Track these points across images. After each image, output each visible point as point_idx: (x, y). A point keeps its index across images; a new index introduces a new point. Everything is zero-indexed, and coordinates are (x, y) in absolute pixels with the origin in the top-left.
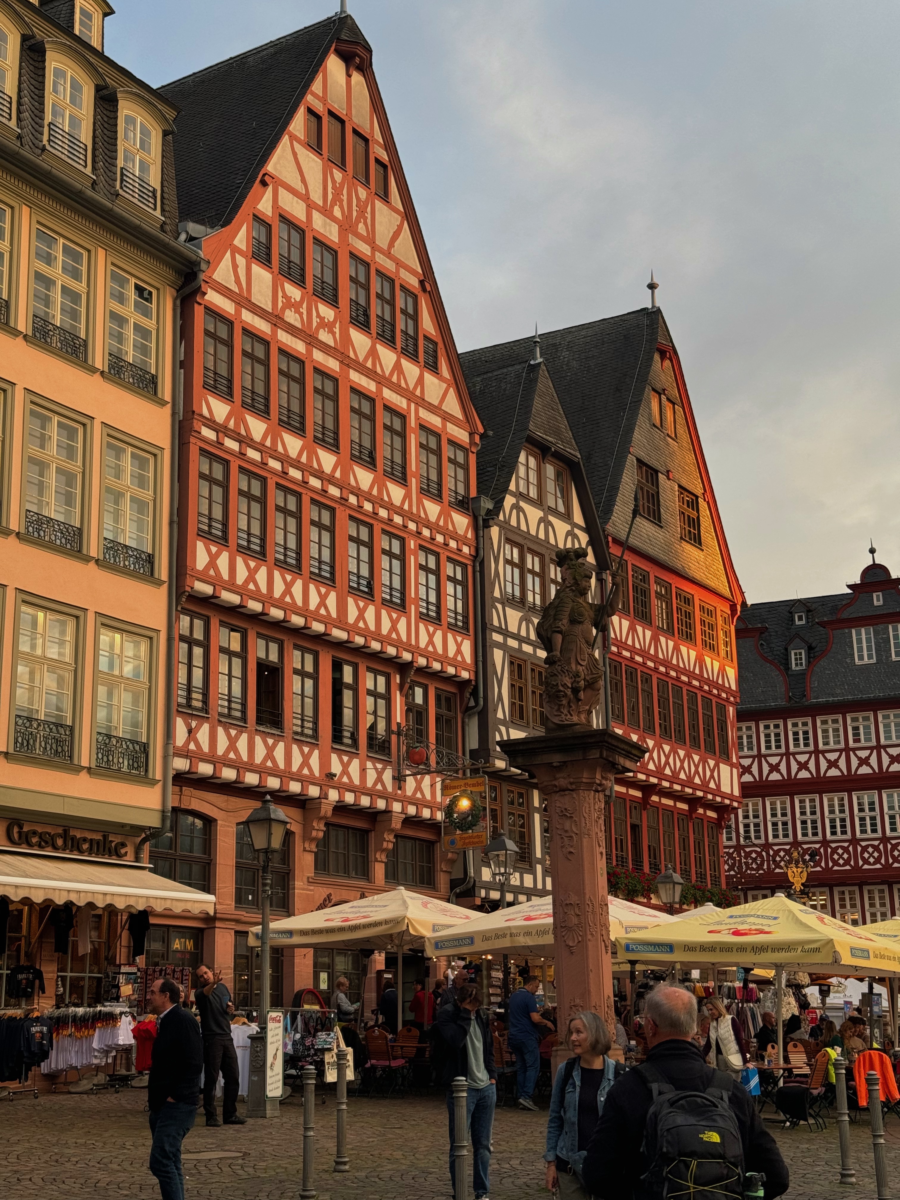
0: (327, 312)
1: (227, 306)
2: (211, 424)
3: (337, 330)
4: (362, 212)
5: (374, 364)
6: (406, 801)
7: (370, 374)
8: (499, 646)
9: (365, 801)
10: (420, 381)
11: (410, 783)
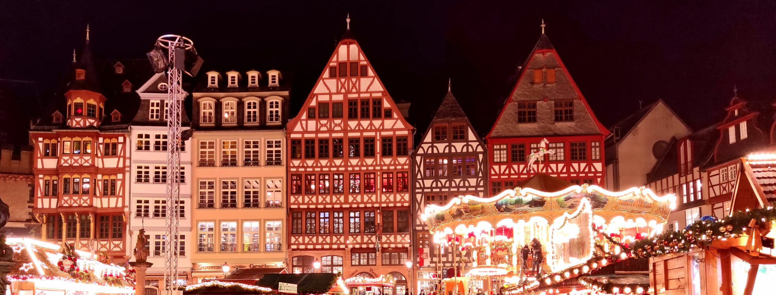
0: (338, 121)
1: (299, 136)
2: (294, 167)
3: (342, 125)
4: (354, 85)
5: (359, 128)
6: (382, 243)
7: (359, 131)
8: (419, 193)
9: (364, 246)
10: (382, 124)
11: (384, 239)
